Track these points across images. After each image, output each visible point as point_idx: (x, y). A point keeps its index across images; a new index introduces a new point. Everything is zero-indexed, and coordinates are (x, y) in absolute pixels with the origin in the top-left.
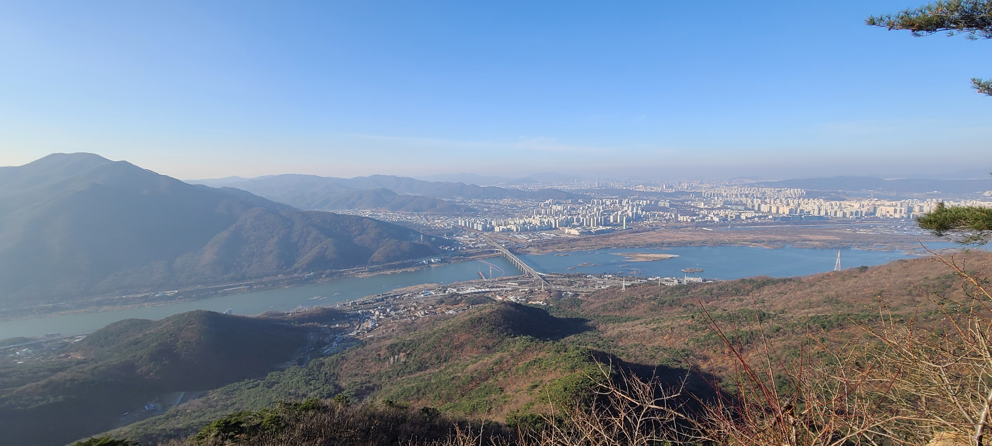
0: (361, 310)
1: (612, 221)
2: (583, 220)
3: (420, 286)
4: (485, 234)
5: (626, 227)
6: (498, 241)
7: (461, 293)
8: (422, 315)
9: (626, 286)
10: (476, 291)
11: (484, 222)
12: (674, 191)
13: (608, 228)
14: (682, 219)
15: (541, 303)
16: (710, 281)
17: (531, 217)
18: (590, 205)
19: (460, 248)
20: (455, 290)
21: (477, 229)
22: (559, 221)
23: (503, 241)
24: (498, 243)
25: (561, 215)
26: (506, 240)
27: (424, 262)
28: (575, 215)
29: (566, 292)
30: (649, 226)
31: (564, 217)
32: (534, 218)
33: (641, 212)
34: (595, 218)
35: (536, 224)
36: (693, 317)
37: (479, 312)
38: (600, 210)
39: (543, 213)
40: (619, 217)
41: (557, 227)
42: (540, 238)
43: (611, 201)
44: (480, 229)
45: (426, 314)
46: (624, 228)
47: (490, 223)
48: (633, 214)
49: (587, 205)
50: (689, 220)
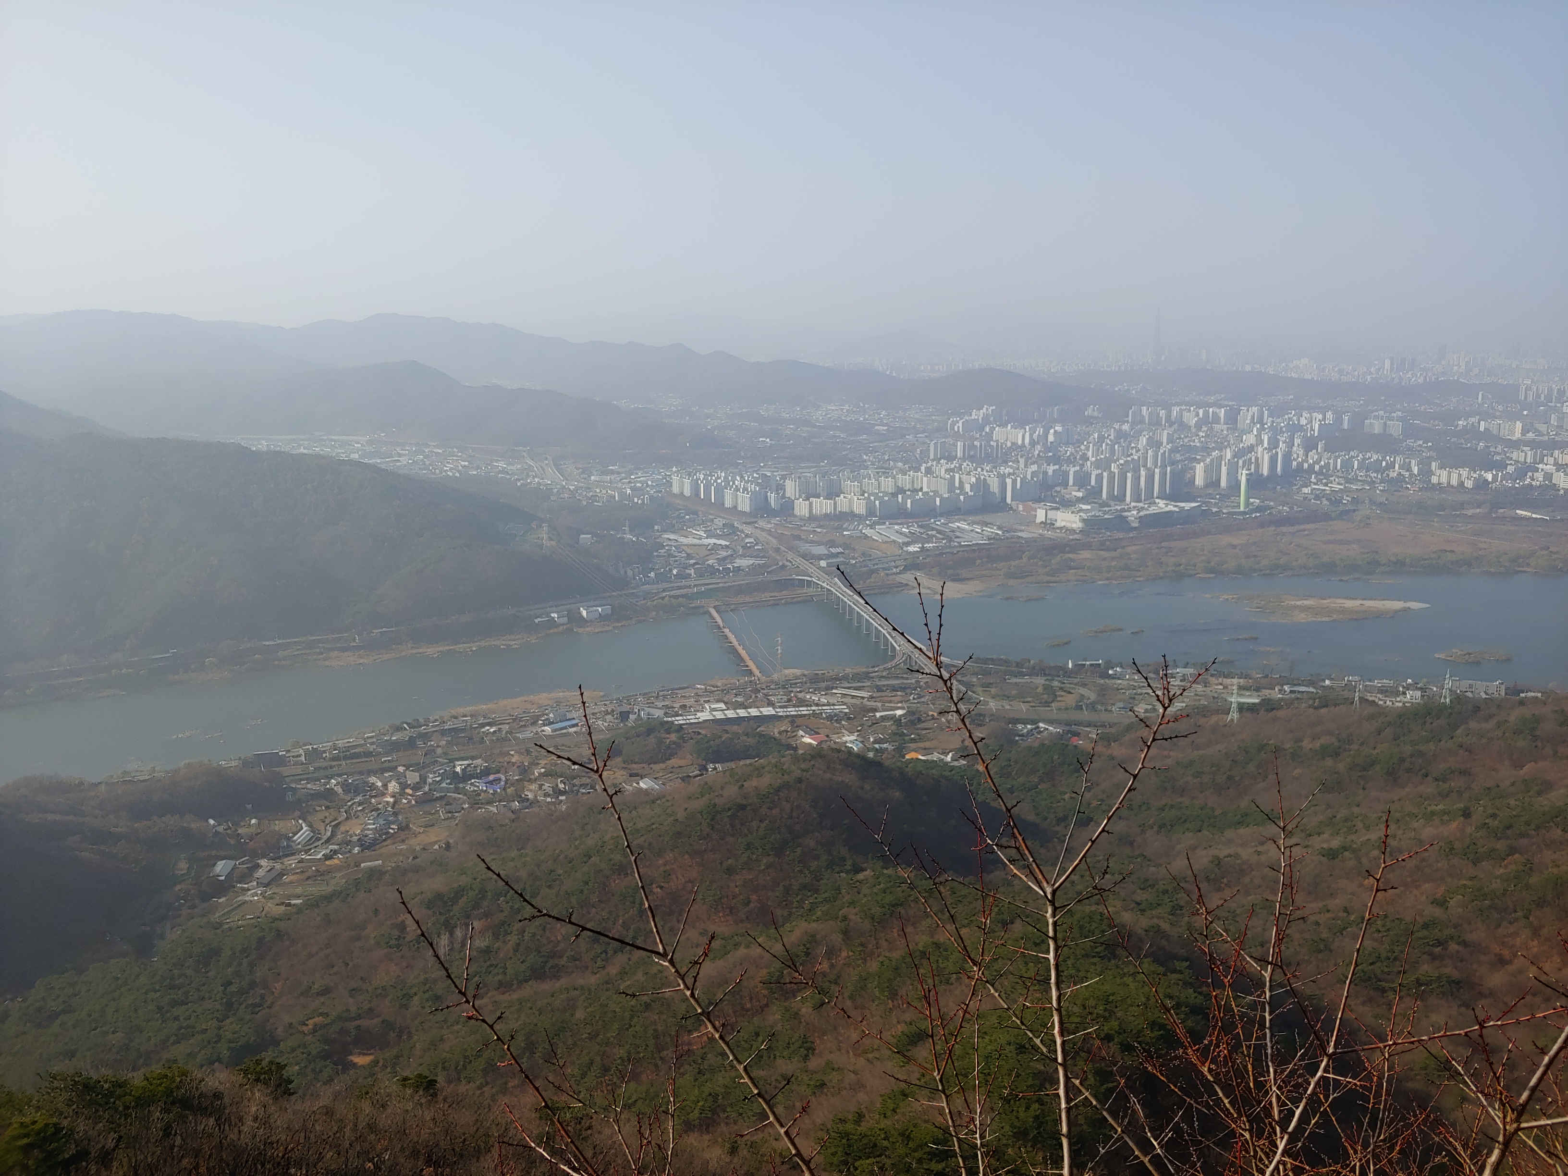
0: (340, 775)
1: (1199, 481)
2: (1099, 478)
3: (543, 698)
4: (761, 523)
5: (1247, 503)
6: (805, 547)
7: (679, 720)
8: (546, 795)
9: (1241, 708)
10: (731, 714)
11: (758, 484)
12: (1421, 381)
13: (1187, 506)
14: (1444, 480)
15: (949, 758)
16: (1530, 694)
17: (917, 469)
18: (1126, 427)
19: (675, 572)
20: (658, 713)
21: (735, 507)
22: (1014, 482)
23: (821, 550)
24: (804, 556)
25: (1022, 461)
26: (832, 544)
27: (555, 615)
28: (1071, 461)
29: (1034, 722)
30: (1329, 500)
31: (1034, 468)
32: (929, 471)
33: (1301, 453)
34: (1143, 473)
35: (936, 492)
36: (1466, 814)
37: (736, 788)
38: (1159, 444)
39: (960, 454)
40: (1224, 469)
41: (1009, 500)
42: (950, 540)
43: (1201, 412)
44: (745, 505)
45: (558, 792)
46: (1242, 509)
47: (780, 488)
48: (1273, 460)
49: (1117, 426)
50: (1469, 484)
